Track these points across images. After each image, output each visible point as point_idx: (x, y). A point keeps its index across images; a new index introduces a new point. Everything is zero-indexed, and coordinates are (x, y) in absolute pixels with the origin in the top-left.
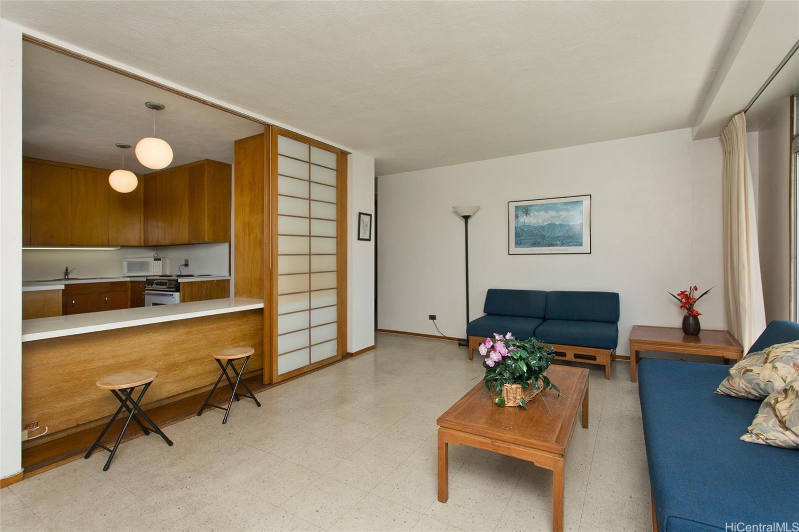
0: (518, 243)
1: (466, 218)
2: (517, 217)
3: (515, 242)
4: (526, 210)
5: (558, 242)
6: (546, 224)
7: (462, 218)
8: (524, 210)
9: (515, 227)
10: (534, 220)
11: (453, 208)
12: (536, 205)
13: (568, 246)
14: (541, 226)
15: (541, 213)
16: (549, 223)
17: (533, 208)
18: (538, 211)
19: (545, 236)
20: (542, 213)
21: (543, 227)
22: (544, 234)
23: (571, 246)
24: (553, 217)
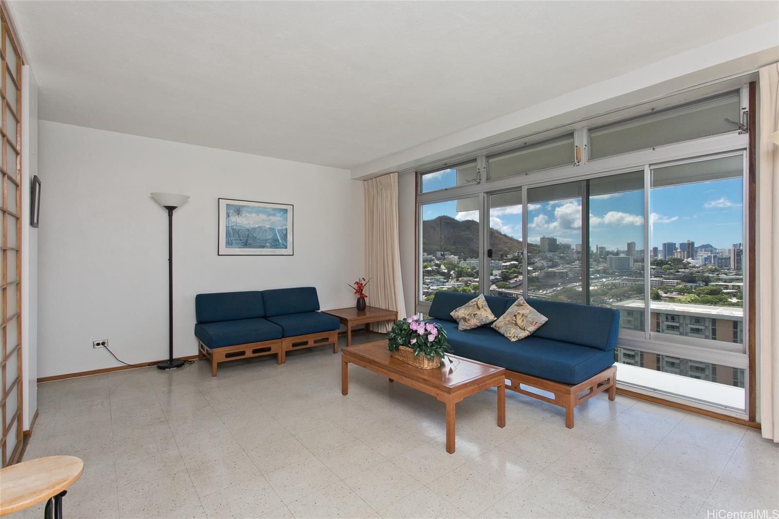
0: (229, 244)
1: (171, 209)
2: (228, 215)
3: (226, 242)
4: (238, 211)
5: (268, 245)
6: (257, 226)
7: (164, 208)
8: (236, 210)
9: (227, 227)
10: (246, 221)
11: (151, 194)
12: (248, 206)
13: (276, 248)
14: (253, 228)
15: (252, 214)
16: (260, 225)
17: (245, 209)
18: (250, 213)
19: (256, 238)
20: (254, 215)
21: (254, 229)
22: (255, 235)
23: (278, 248)
24: (264, 220)
